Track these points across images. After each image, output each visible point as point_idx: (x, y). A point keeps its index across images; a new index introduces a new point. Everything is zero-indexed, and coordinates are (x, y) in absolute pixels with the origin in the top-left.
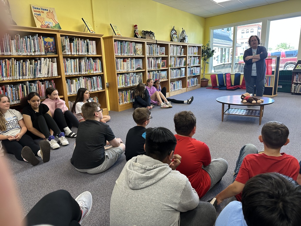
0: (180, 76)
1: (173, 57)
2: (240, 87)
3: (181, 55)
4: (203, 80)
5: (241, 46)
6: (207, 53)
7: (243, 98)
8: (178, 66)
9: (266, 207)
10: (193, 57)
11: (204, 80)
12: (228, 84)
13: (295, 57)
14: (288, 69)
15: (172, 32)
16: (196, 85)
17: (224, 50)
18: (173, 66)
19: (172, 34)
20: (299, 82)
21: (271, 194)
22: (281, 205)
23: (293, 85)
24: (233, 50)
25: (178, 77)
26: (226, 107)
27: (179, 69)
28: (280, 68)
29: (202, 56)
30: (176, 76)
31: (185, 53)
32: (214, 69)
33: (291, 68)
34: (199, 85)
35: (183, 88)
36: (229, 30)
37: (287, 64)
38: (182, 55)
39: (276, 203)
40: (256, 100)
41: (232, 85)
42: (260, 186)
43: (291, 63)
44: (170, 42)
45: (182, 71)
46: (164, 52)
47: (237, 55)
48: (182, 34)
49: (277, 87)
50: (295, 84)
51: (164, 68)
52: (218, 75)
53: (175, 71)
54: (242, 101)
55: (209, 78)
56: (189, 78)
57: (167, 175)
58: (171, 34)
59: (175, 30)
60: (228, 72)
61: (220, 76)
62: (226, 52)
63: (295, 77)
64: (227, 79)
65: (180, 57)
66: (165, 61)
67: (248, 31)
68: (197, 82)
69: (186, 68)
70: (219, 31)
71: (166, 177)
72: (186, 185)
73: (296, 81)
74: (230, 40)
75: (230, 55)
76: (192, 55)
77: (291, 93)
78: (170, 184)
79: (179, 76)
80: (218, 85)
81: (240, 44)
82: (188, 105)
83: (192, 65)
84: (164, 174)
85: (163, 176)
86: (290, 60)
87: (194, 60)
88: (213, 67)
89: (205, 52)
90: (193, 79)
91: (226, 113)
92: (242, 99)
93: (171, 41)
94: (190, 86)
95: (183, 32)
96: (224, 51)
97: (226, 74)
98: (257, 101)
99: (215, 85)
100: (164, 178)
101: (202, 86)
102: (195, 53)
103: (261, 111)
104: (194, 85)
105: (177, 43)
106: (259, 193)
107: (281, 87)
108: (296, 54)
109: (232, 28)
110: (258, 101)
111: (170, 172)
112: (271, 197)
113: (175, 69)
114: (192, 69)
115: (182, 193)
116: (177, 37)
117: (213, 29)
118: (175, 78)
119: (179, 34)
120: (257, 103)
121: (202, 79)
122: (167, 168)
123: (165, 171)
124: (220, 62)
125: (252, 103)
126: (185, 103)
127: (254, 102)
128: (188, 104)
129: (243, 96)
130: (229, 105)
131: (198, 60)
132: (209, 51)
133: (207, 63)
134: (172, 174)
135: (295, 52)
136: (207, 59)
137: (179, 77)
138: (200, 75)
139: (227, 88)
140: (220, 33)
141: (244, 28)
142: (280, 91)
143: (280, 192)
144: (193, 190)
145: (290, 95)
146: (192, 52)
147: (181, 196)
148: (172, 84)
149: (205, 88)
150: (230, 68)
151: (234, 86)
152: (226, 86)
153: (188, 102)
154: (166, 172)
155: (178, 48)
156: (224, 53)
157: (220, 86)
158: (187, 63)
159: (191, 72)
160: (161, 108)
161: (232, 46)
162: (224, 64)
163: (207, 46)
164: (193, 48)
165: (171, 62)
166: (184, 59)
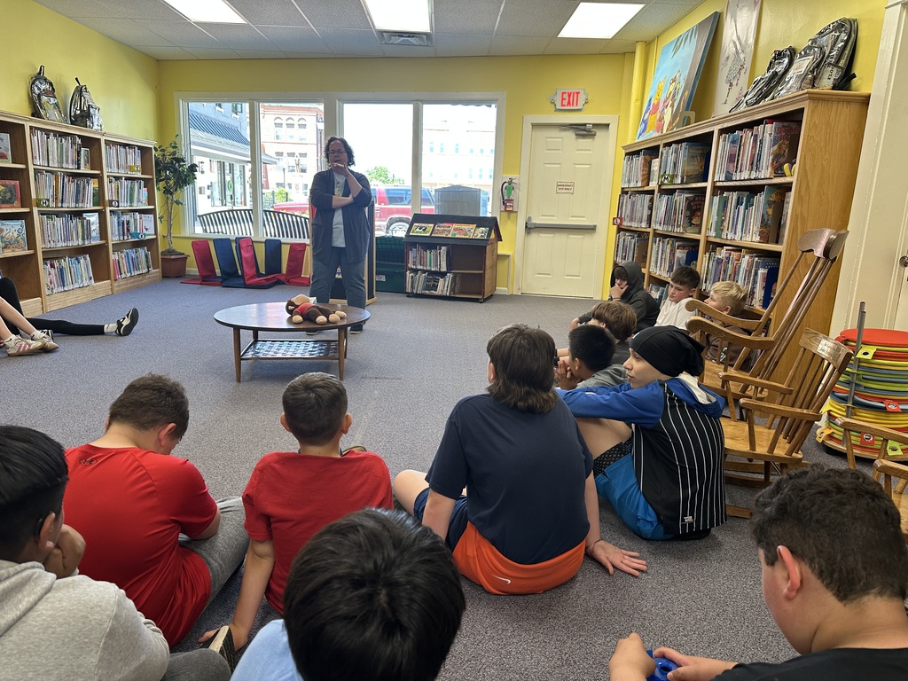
0: (83, 239)
1: (47, 171)
2: (282, 278)
3: (79, 168)
4: (168, 257)
5: (276, 163)
6: (175, 171)
7: (292, 309)
8: (70, 205)
9: (348, 618)
10: (127, 179)
11: (173, 257)
12: (249, 271)
13: (408, 204)
14: (395, 235)
15: (33, 83)
16: (145, 270)
17: (227, 168)
18: (52, 204)
19: (37, 92)
20: (419, 267)
21: (356, 578)
22: (383, 597)
23: (409, 275)
24: (254, 171)
25: (75, 244)
26: (246, 337)
27: (78, 214)
28: (378, 230)
29: (158, 181)
30: (67, 239)
31: (95, 161)
32: (203, 224)
33: (400, 232)
34: (156, 272)
35: (95, 281)
36: (239, 110)
37: (392, 222)
38: (83, 170)
39: (371, 597)
40: (327, 314)
41: (259, 274)
42: (330, 561)
43: (401, 220)
44: (31, 120)
45: (89, 222)
46: (7, 150)
47: (268, 188)
48: (77, 97)
49: (376, 278)
50: (413, 271)
51: (14, 207)
52: (215, 241)
53: (59, 222)
54: (291, 317)
55: (188, 250)
56: (117, 247)
57: (36, 603)
58: (32, 91)
59: (45, 79)
60: (245, 235)
61: (223, 244)
62: (236, 176)
63: (411, 255)
64: (245, 254)
65: (74, 176)
66: (13, 182)
67: (290, 122)
68: (147, 261)
69: (102, 215)
70: (206, 109)
71: (32, 614)
72: (116, 617)
73: (414, 263)
74: (242, 140)
75: (248, 186)
76: (122, 173)
77: (407, 293)
78: (53, 633)
79: (77, 239)
80: (218, 271)
81: (274, 156)
82: (121, 338)
83: (124, 206)
84: (22, 607)
85: (18, 613)
86: (398, 211)
87: (132, 189)
88: (199, 216)
89: (166, 168)
90: (132, 253)
91: (250, 355)
92: (290, 312)
93: (33, 115)
94: (123, 276)
95: (80, 91)
96: (227, 171)
97: (238, 240)
98: (328, 318)
99: (209, 274)
100: (24, 619)
101: (166, 276)
102: (131, 169)
103: (341, 343)
104: (137, 273)
105: (59, 126)
106: (328, 582)
107: (383, 279)
108: (409, 198)
109: (246, 106)
110: (332, 317)
111: (49, 590)
112: (358, 584)
113: (58, 214)
114: (125, 218)
115: (104, 649)
116: (56, 105)
117: (188, 100)
118: (61, 245)
119: (66, 96)
120: (328, 321)
121: (163, 253)
122: (35, 576)
123: (25, 593)
124: (218, 203)
125: (316, 323)
126: (109, 334)
127: (321, 319)
128: (120, 335)
129: (290, 303)
130: (256, 331)
131: (144, 191)
132: (180, 166)
133: (178, 203)
134: (59, 595)
135: (407, 194)
136: (176, 190)
137: (77, 242)
138: (156, 238)
139: (247, 283)
140: (213, 116)
141: (280, 112)
142: (382, 288)
143: (379, 561)
144: (145, 627)
145: (403, 298)
146: (122, 162)
147: (101, 660)
148: (52, 266)
149: (177, 282)
150: (250, 224)
151: (267, 274)
152: (242, 277)
153: (119, 328)
154: (29, 595)
155: (66, 143)
156: (228, 178)
157: (226, 277)
158: (107, 199)
159: (124, 227)
160: (9, 355)
161: (249, 159)
162: (232, 211)
163: (172, 150)
164: (122, 149)
165: (43, 190)
166: (93, 184)
